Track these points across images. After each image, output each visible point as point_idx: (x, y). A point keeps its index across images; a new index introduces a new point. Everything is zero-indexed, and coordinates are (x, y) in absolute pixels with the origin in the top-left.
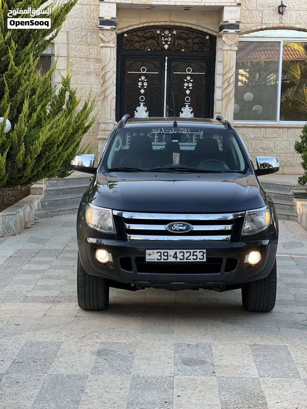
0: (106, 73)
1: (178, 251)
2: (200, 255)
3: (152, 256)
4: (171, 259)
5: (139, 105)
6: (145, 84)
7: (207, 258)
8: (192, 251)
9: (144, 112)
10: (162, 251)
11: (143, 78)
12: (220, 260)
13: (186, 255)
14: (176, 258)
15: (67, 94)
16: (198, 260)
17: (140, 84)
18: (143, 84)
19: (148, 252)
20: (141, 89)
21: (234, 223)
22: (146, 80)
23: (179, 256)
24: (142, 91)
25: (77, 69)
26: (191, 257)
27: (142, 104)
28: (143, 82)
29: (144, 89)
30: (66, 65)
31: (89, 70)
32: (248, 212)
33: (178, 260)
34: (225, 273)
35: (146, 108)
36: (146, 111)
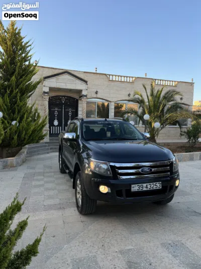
0: (46, 109)
1: (148, 184)
2: (158, 186)
3: (135, 188)
4: (145, 189)
6: (57, 113)
8: (155, 183)
10: (140, 185)
13: (152, 186)
14: (147, 188)
15: (37, 114)
16: (158, 188)
17: (55, 113)
19: (132, 186)
23: (149, 186)
26: (155, 187)
27: (56, 119)
29: (57, 115)
33: (148, 189)
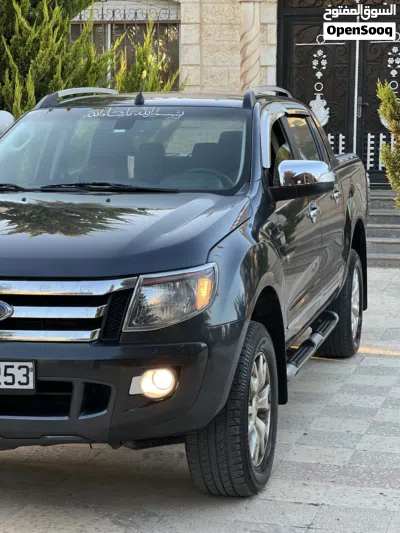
0: (246, 45)
5: (314, 98)
6: (324, 63)
7: (37, 382)
8: (2, 365)
9: (322, 109)
11: (320, 53)
12: (68, 387)
16: (16, 386)
17: (315, 63)
18: (320, 63)
20: (316, 71)
21: (109, 301)
22: (324, 56)
24: (319, 75)
25: (215, 43)
26: (2, 379)
27: (318, 96)
28: (320, 59)
29: (322, 71)
30: (198, 36)
31: (234, 43)
32: (145, 279)
34: (82, 418)
35: (325, 103)
36: (326, 107)
